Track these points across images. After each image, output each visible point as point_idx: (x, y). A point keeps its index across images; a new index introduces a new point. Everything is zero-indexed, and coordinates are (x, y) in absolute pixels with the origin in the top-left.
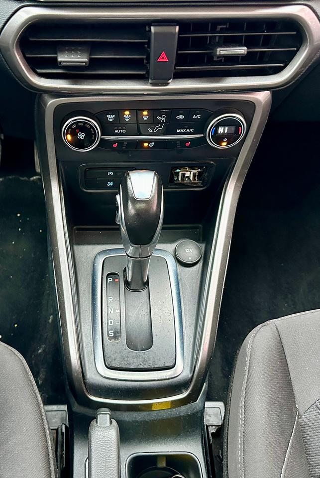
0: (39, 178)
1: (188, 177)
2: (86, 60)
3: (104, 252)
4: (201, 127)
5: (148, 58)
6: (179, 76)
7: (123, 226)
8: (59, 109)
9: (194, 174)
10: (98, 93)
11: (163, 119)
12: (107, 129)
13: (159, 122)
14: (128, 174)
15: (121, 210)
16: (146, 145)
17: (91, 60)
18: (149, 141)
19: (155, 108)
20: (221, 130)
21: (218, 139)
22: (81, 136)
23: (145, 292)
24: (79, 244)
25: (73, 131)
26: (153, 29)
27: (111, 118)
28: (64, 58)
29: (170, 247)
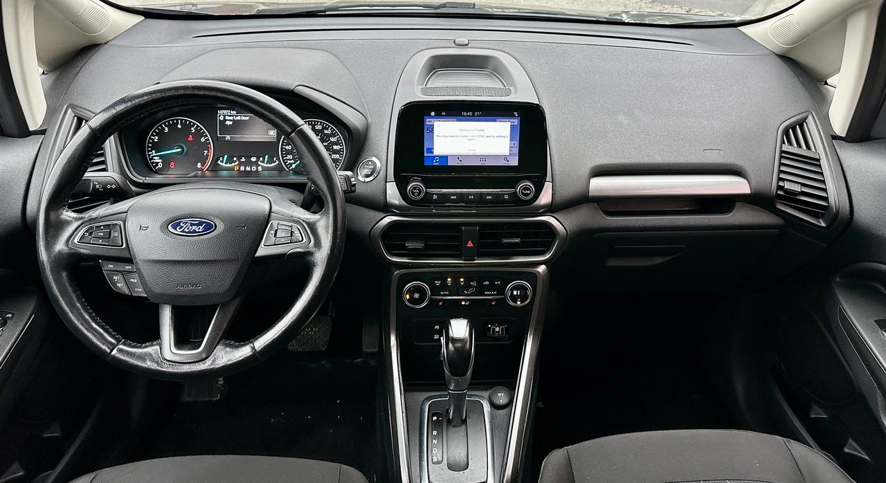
0: (363, 361)
1: (498, 332)
2: (423, 245)
3: (431, 398)
4: (501, 290)
5: (461, 245)
6: (481, 256)
7: (446, 365)
8: (402, 276)
9: (502, 329)
10: (429, 266)
11: (474, 284)
12: (435, 291)
13: (472, 286)
14: (450, 322)
15: (444, 349)
16: (463, 303)
17: (426, 245)
18: (466, 300)
19: (469, 276)
20: (515, 293)
21: (514, 298)
22: (416, 296)
23: (464, 427)
24: (409, 391)
25: (411, 291)
26: (463, 228)
27: (438, 283)
28: (410, 245)
29: (486, 394)
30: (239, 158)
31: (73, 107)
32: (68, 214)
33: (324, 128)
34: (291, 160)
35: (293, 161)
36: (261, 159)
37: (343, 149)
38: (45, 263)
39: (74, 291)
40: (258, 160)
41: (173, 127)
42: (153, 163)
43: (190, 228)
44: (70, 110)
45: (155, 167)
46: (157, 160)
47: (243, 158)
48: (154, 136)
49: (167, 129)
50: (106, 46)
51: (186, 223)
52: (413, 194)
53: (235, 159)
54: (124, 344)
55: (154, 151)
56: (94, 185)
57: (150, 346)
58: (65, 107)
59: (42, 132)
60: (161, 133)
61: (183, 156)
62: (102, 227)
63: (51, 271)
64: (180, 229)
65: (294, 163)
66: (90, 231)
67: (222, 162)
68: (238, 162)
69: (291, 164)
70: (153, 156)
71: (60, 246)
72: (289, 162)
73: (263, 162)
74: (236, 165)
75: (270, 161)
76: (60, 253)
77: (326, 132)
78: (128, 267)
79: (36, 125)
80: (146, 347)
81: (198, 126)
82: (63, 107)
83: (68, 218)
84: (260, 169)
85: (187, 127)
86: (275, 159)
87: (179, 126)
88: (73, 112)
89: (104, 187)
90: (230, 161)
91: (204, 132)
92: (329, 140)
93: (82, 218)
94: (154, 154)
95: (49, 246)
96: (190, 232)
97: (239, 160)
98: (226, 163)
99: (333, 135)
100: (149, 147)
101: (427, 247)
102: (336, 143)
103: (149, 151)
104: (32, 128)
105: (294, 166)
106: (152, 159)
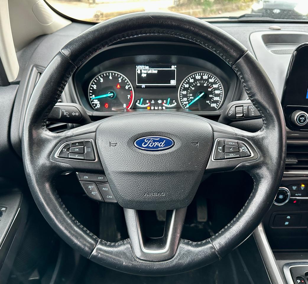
2: (297, 161)
12: (293, 193)
22: (281, 197)
27: (294, 188)
28: (287, 161)
30: (150, 100)
31: (37, 66)
32: (46, 134)
33: (209, 78)
34: (186, 101)
35: (187, 103)
36: (165, 101)
37: (222, 93)
38: (31, 175)
39: (57, 199)
40: (163, 102)
41: (106, 78)
42: (93, 104)
43: (154, 144)
44: (35, 69)
45: (95, 107)
46: (96, 102)
47: (153, 101)
48: (93, 85)
49: (102, 79)
50: (52, 35)
51: (149, 140)
52: (300, 120)
53: (148, 101)
54: (101, 243)
55: (94, 96)
56: (63, 113)
57: (121, 245)
58: (32, 66)
59: (17, 83)
60: (98, 83)
61: (113, 99)
62: (77, 144)
63: (37, 182)
64: (145, 144)
65: (188, 104)
66: (67, 147)
67: (139, 103)
68: (149, 104)
69: (186, 105)
70: (93, 99)
71: (43, 160)
72: (185, 103)
73: (166, 103)
74: (148, 106)
75: (171, 103)
76: (43, 166)
77: (210, 80)
78: (100, 178)
79: (13, 78)
80: (119, 246)
81: (123, 78)
82: (30, 66)
83: (48, 137)
84: (164, 108)
85: (116, 78)
86: (174, 101)
87: (111, 78)
88: (37, 70)
89: (70, 115)
90: (144, 103)
91: (128, 82)
92: (212, 87)
93: (59, 137)
94: (94, 98)
95: (33, 160)
96: (153, 147)
97: (150, 102)
98: (142, 104)
99: (215, 83)
100: (90, 93)
101: (299, 163)
102: (218, 89)
103: (90, 96)
104: (10, 80)
105: (188, 106)
106: (93, 101)
